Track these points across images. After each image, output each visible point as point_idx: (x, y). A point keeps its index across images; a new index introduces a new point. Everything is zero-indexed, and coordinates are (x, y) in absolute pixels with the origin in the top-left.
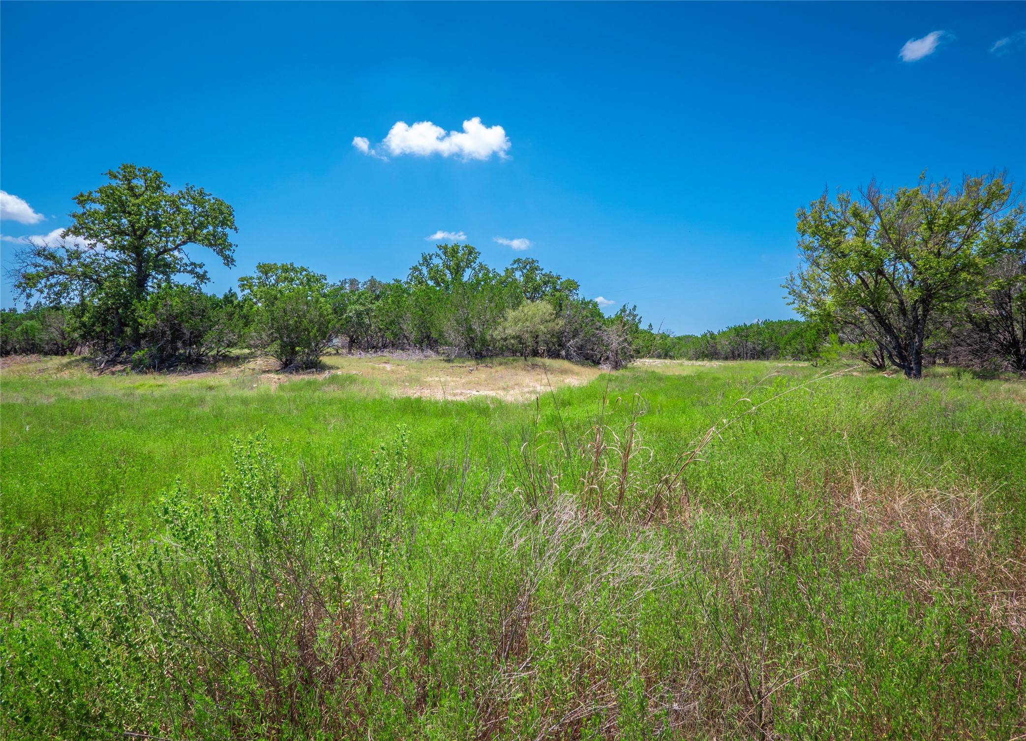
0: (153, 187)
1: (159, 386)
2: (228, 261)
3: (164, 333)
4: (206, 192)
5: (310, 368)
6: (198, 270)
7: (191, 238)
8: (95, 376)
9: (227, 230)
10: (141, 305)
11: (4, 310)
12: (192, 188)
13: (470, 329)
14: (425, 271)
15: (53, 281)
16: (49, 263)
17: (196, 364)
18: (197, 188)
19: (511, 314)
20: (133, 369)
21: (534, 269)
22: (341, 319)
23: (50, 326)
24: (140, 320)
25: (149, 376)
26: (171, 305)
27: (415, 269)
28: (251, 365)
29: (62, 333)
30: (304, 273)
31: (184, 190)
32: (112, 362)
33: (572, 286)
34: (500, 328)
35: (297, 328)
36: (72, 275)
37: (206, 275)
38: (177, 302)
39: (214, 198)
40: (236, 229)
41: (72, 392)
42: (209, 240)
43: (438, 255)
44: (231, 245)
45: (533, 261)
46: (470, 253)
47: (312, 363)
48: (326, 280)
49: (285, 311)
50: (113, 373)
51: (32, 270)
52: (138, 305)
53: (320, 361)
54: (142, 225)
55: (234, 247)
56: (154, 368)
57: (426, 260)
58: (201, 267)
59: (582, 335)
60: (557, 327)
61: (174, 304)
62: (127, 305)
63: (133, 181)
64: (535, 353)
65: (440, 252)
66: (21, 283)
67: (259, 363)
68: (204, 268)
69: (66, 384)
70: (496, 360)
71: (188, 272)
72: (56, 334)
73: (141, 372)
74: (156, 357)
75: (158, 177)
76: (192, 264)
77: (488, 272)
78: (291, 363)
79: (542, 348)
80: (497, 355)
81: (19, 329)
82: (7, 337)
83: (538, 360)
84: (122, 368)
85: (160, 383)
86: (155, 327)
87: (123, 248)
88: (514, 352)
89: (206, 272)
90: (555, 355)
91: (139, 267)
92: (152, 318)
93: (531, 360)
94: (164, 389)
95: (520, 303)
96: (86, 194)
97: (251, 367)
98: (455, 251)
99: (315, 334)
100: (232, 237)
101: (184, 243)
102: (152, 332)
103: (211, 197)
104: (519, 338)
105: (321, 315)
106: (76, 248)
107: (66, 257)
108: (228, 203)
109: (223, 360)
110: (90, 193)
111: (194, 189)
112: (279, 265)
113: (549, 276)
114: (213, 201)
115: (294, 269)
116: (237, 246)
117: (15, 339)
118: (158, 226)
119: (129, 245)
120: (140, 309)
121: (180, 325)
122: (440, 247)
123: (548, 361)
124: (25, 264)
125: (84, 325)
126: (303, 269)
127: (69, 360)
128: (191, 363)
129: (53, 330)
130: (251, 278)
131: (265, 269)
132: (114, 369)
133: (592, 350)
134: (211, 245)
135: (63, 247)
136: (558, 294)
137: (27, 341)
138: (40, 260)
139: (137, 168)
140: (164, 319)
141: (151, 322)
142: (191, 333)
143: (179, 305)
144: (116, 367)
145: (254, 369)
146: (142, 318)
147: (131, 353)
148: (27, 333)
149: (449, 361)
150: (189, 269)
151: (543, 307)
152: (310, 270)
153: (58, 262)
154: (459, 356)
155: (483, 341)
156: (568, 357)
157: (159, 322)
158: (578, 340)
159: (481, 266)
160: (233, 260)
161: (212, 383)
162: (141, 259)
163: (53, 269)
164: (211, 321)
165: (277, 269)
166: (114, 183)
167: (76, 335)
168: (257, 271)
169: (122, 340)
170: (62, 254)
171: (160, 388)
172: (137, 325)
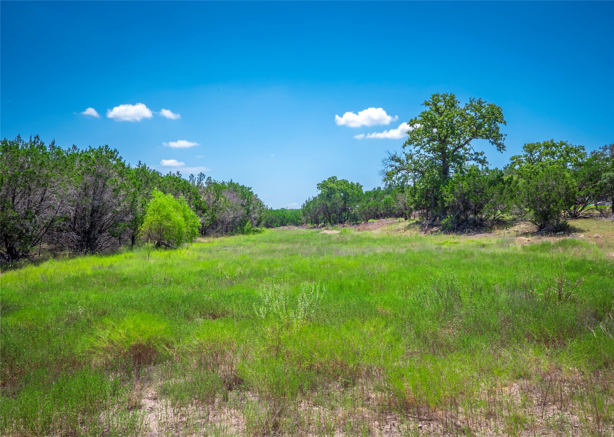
0: (450, 106)
1: (455, 243)
2: (500, 148)
3: (459, 206)
4: (483, 100)
5: (559, 231)
6: (480, 157)
7: (474, 135)
8: (422, 234)
9: (499, 125)
10: (445, 188)
11: (375, 189)
12: (473, 100)
15: (400, 175)
16: (397, 164)
17: (479, 227)
18: (477, 99)
20: (442, 230)
22: (595, 186)
23: (399, 200)
24: (445, 198)
25: (451, 236)
26: (462, 187)
28: (516, 228)
29: (405, 204)
30: (564, 146)
31: (469, 103)
32: (432, 225)
35: (547, 200)
36: (409, 170)
37: (485, 160)
38: (465, 185)
39: (488, 105)
40: (505, 123)
41: (412, 245)
42: (486, 134)
44: (502, 135)
47: (560, 227)
48: (584, 149)
49: (537, 188)
50: (432, 233)
51: (390, 169)
52: (443, 188)
53: (569, 225)
54: (444, 134)
55: (504, 136)
56: (453, 230)
58: (482, 155)
61: (464, 186)
62: (437, 187)
63: (438, 104)
66: (385, 178)
67: (522, 227)
68: (484, 155)
69: (408, 241)
71: (474, 160)
72: (401, 206)
73: (446, 233)
74: (454, 223)
75: (452, 98)
76: (476, 153)
78: (544, 227)
81: (383, 201)
82: (378, 207)
84: (437, 230)
85: (456, 241)
86: (453, 202)
87: (434, 150)
89: (485, 158)
91: (444, 161)
92: (451, 197)
94: (458, 245)
96: (414, 119)
97: (516, 230)
99: (562, 204)
100: (502, 129)
101: (470, 139)
102: (452, 205)
103: (486, 104)
105: (567, 188)
106: (410, 153)
107: (405, 159)
108: (497, 105)
109: (497, 223)
110: (416, 118)
111: (475, 100)
112: (542, 142)
114: (487, 106)
115: (554, 145)
116: (506, 135)
117: (381, 208)
118: (453, 133)
119: (437, 148)
120: (445, 190)
121: (468, 200)
124: (387, 166)
125: (416, 201)
126: (562, 144)
127: (409, 223)
128: (476, 226)
129: (400, 203)
130: (520, 156)
131: (530, 148)
132: (432, 230)
134: (487, 138)
135: (404, 153)
137: (387, 208)
138: (393, 163)
139: (440, 95)
140: (458, 196)
141: (451, 200)
142: (475, 206)
143: (467, 187)
144: (434, 228)
145: (517, 231)
146: (446, 196)
147: (441, 219)
148: (387, 203)
150: (474, 157)
152: (568, 143)
153: (402, 163)
157: (455, 199)
160: (504, 147)
161: (485, 242)
162: (444, 156)
163: (399, 168)
164: (487, 196)
165: (540, 146)
166: (428, 109)
167: (412, 207)
168: (523, 151)
169: (436, 211)
170: (403, 157)
171: (456, 245)
172: (443, 202)
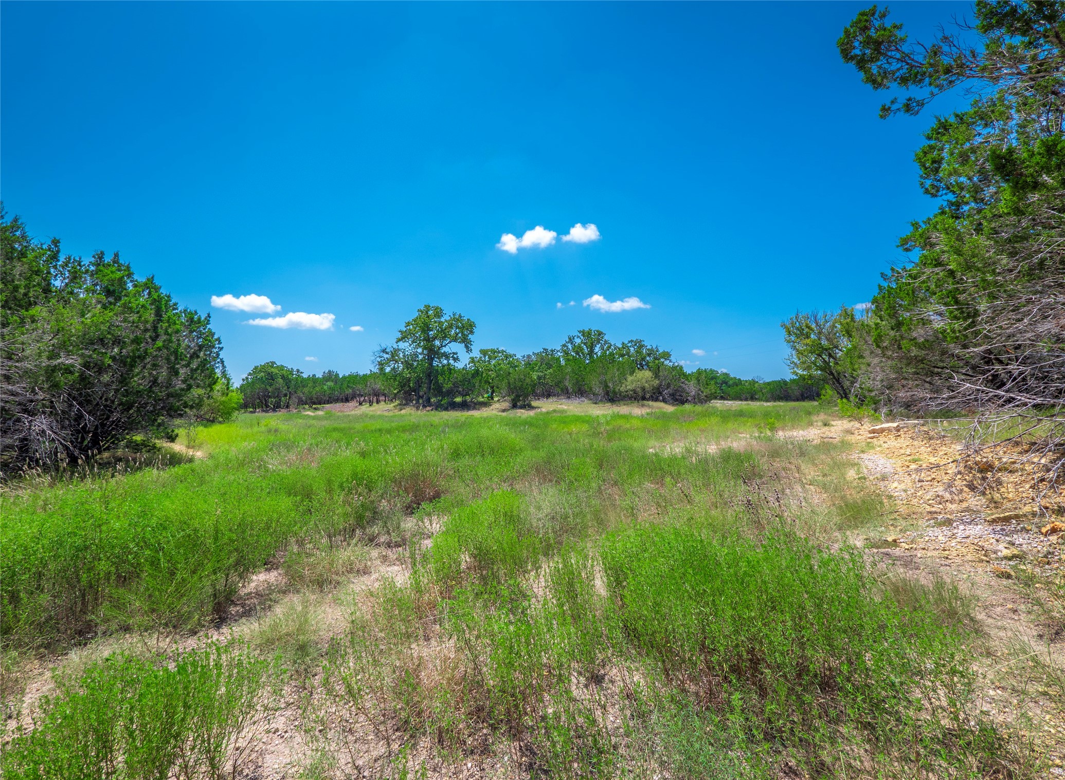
2: (468, 349)
5: (526, 408)
13: (607, 386)
14: (570, 346)
16: (387, 356)
17: (464, 406)
19: (630, 378)
21: (641, 346)
27: (564, 346)
33: (667, 355)
34: (623, 385)
40: (475, 334)
43: (578, 337)
44: (470, 342)
45: (641, 341)
46: (599, 335)
47: (527, 405)
49: (515, 379)
53: (531, 404)
57: (571, 340)
59: (672, 387)
60: (655, 385)
63: (429, 313)
64: (644, 398)
65: (580, 335)
70: (622, 403)
77: (611, 345)
78: (516, 405)
79: (648, 396)
80: (622, 400)
83: (645, 402)
88: (630, 398)
90: (657, 400)
93: (641, 402)
95: (634, 372)
98: (589, 333)
100: (471, 337)
104: (634, 391)
113: (652, 350)
116: (473, 341)
122: (580, 332)
123: (651, 403)
133: (680, 396)
136: (657, 361)
138: (383, 354)
142: (464, 390)
149: (596, 403)
151: (647, 374)
154: (601, 401)
155: (614, 392)
156: (664, 401)
158: (670, 390)
159: (606, 342)
160: (470, 349)
164: (473, 384)
